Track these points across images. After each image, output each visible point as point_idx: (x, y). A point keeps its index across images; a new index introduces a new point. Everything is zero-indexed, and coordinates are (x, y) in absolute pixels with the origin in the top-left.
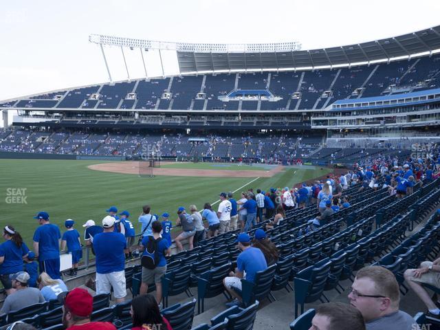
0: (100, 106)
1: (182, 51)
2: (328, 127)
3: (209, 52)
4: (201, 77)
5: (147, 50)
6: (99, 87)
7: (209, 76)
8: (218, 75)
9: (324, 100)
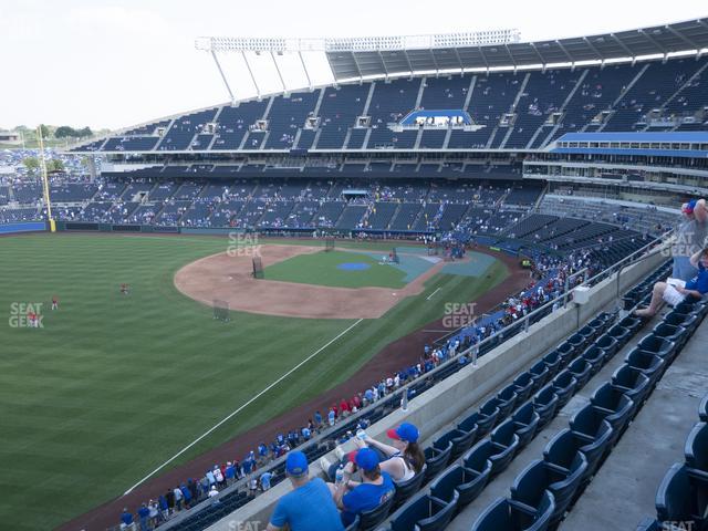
0: (216, 146)
1: (334, 50)
2: (548, 177)
3: (375, 49)
4: (367, 85)
5: (280, 54)
6: (216, 110)
7: (379, 83)
8: (393, 81)
9: (548, 130)
